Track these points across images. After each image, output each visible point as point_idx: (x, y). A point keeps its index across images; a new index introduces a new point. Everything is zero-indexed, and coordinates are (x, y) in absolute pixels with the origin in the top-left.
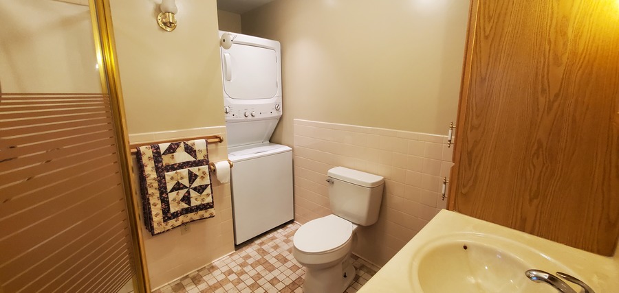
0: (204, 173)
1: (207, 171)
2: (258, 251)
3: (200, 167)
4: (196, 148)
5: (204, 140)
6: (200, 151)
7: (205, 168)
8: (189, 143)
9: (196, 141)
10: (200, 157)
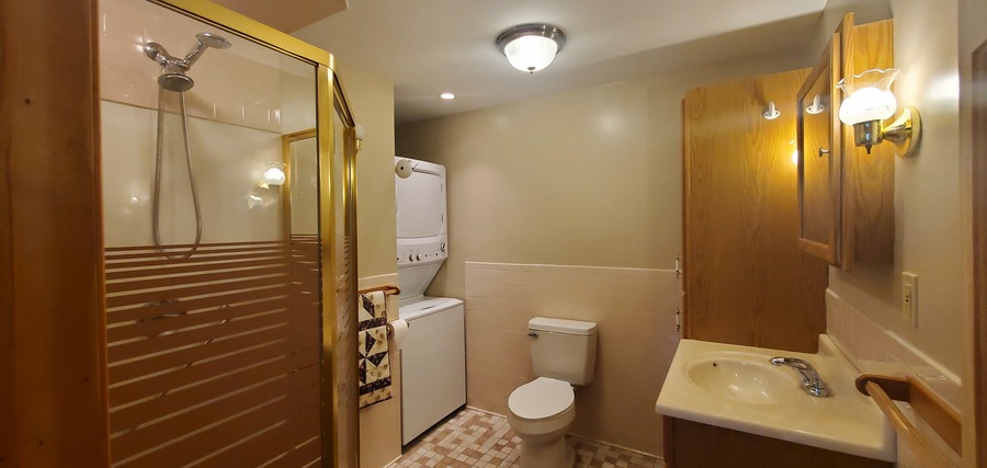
0: (382, 336)
1: (385, 333)
2: (436, 449)
3: (378, 328)
4: (375, 303)
5: (381, 292)
6: (379, 306)
7: (383, 329)
8: (368, 295)
9: (373, 293)
10: (378, 315)
